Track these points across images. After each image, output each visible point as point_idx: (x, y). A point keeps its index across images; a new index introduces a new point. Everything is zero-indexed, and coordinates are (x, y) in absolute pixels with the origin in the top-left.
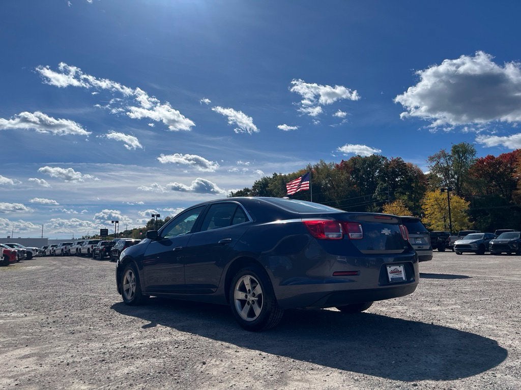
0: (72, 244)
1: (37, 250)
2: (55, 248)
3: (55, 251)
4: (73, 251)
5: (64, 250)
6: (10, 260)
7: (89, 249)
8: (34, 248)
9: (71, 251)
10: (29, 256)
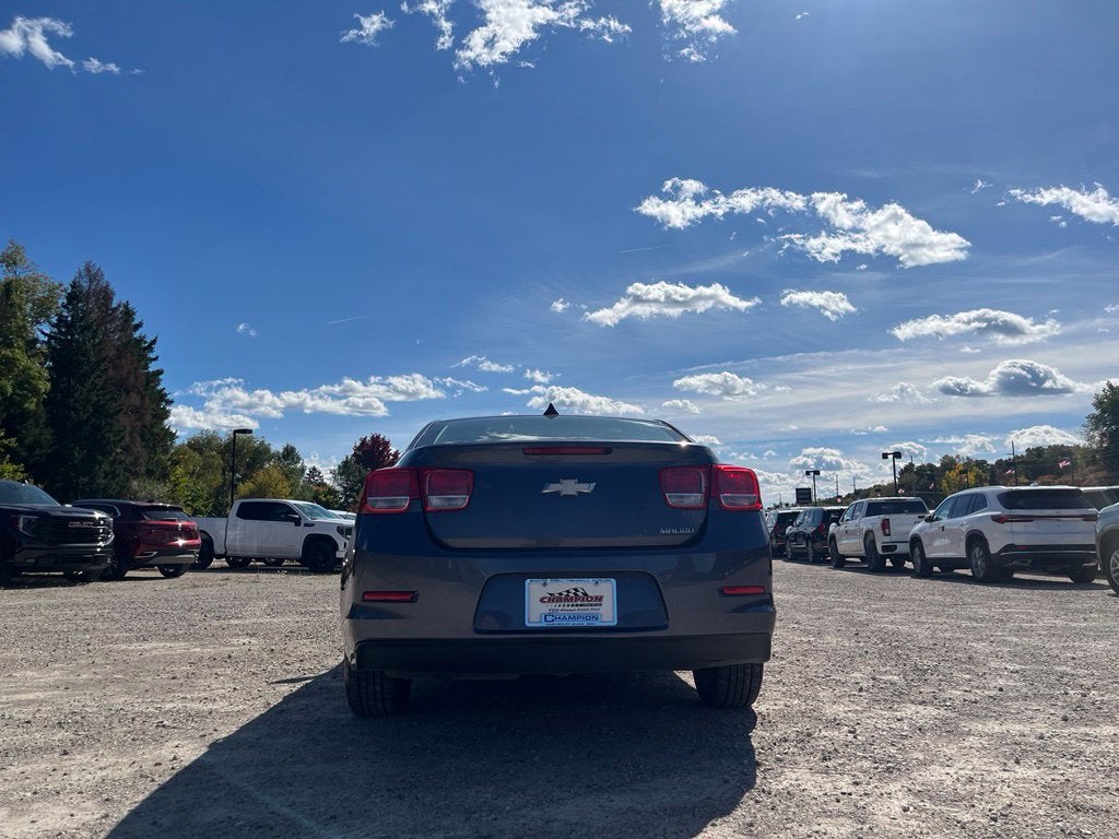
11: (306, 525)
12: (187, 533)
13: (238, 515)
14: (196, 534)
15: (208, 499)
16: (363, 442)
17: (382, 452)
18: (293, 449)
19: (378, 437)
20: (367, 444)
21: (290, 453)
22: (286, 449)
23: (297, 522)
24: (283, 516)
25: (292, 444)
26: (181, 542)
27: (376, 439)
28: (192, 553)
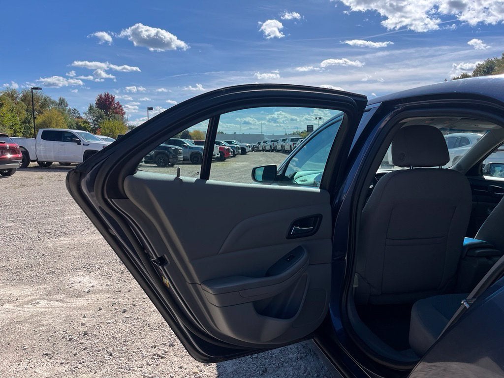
0: (278, 140)
1: (249, 147)
2: (265, 144)
3: (265, 147)
4: (279, 147)
5: (272, 146)
6: (225, 156)
7: (291, 146)
8: (247, 145)
9: (278, 147)
10: (244, 151)
11: (84, 145)
12: (13, 150)
13: (42, 138)
14: (18, 151)
15: (21, 125)
16: (101, 97)
17: (111, 102)
18: (63, 100)
19: (108, 95)
20: (102, 98)
21: (62, 102)
22: (60, 99)
23: (79, 143)
24: (69, 139)
25: (63, 97)
26: (9, 156)
27: (107, 96)
28: (17, 162)
